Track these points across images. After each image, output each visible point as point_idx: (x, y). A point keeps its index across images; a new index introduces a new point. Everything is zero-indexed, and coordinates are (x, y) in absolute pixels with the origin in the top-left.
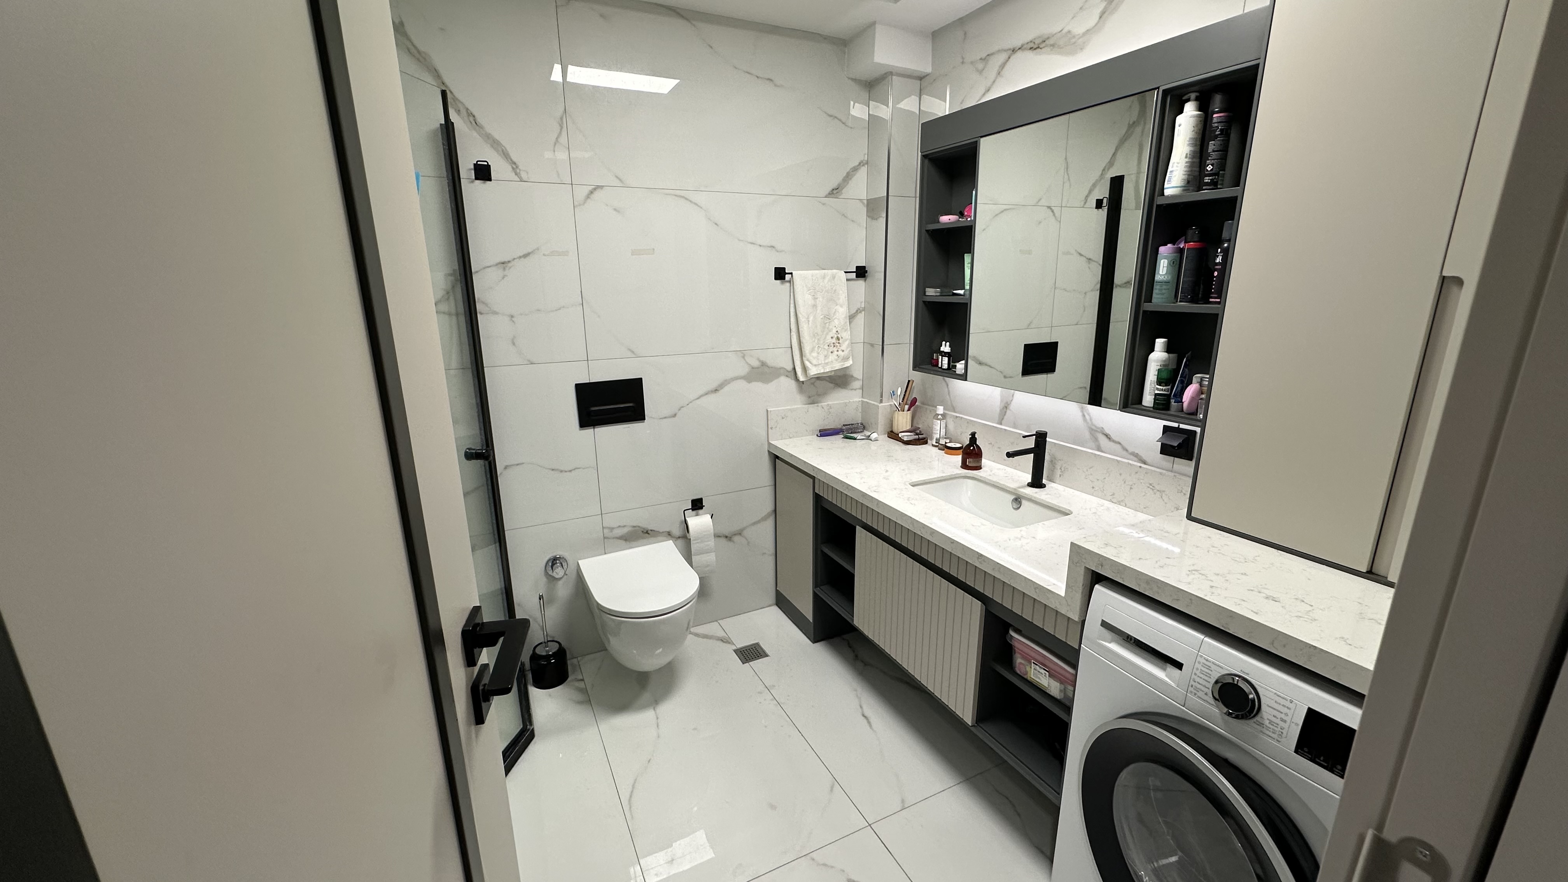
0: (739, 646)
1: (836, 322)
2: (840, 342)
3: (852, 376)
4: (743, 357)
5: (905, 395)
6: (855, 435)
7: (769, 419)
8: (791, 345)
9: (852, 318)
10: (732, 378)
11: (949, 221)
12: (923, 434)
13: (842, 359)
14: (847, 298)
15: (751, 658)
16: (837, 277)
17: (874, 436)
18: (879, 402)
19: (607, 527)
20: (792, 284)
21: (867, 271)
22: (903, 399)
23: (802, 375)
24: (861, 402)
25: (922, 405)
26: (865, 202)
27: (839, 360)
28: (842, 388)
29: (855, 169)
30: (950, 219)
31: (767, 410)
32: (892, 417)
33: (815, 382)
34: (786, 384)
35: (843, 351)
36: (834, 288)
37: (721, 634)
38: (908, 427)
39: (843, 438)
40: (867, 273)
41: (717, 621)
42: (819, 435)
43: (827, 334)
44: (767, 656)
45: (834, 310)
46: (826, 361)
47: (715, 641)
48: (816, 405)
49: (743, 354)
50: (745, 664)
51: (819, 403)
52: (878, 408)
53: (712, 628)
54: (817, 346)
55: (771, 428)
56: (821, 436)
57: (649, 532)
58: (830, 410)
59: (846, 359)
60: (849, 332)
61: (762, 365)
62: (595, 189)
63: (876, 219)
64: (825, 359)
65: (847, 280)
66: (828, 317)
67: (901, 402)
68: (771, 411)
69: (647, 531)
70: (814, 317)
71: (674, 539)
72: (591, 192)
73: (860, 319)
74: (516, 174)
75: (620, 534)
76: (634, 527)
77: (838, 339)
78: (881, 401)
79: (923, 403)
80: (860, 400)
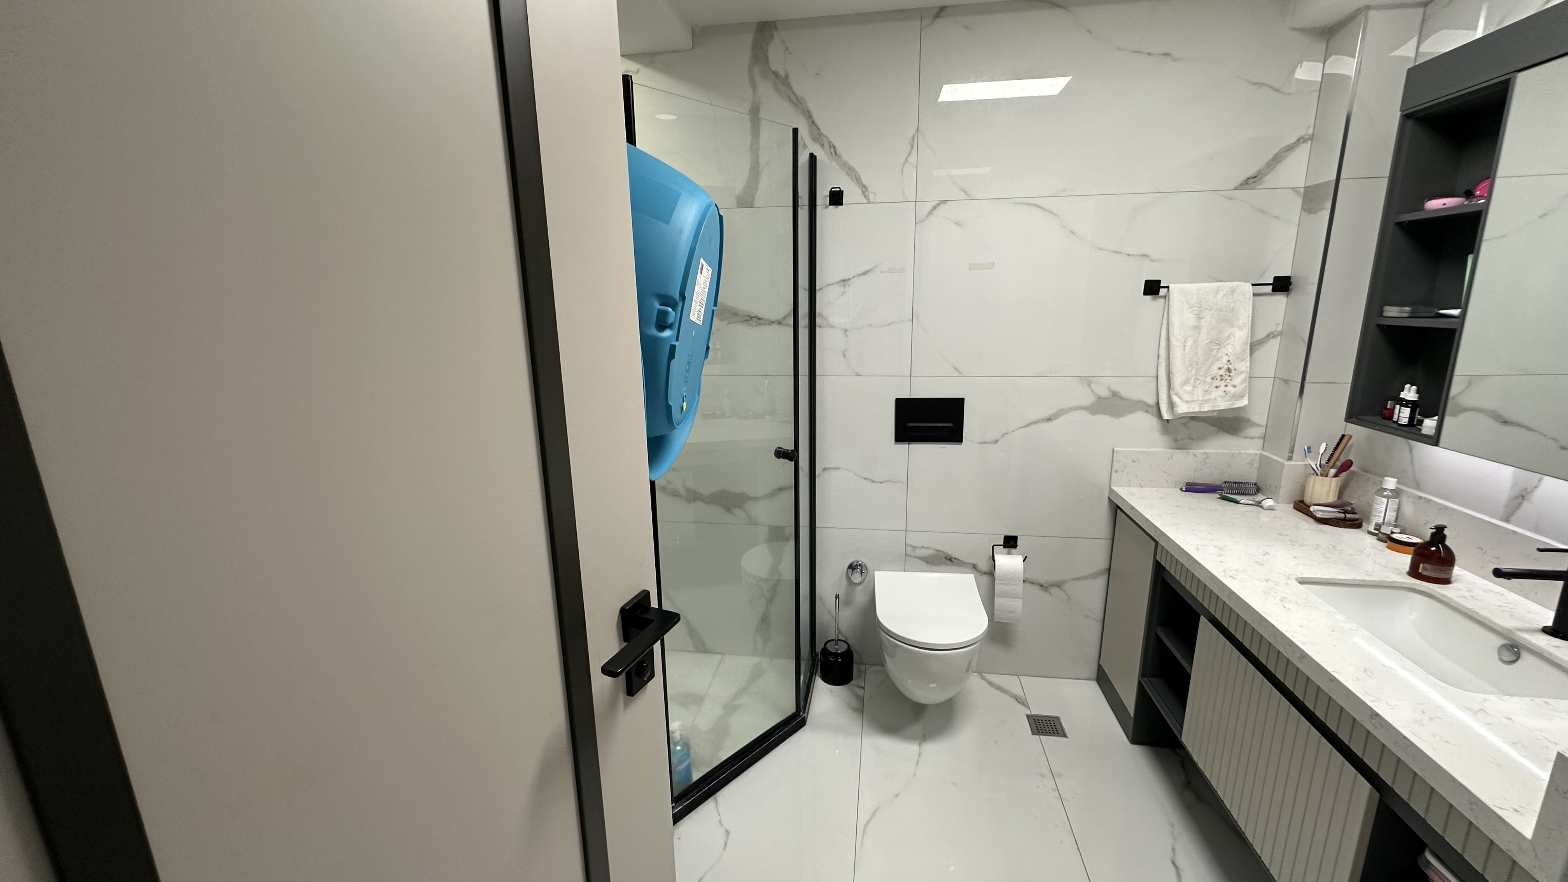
0: (1036, 711)
1: (1230, 349)
2: (1231, 374)
3: (1249, 420)
4: (1089, 385)
5: (1332, 455)
6: (1237, 497)
7: (1114, 460)
8: (1157, 375)
9: (1254, 346)
10: (1070, 408)
11: (1444, 206)
12: (1355, 513)
13: (1232, 398)
14: (1250, 319)
15: (1044, 731)
16: (1238, 291)
17: (1268, 503)
18: (1287, 457)
19: (911, 546)
20: (1167, 301)
21: (1291, 282)
22: (1329, 460)
23: (1166, 412)
24: (1258, 456)
25: (1362, 472)
26: (1302, 190)
27: (1227, 398)
28: (1230, 434)
29: (1290, 148)
30: (1444, 204)
31: (1113, 450)
32: (1305, 482)
33: (1187, 423)
34: (1146, 422)
35: (1235, 386)
36: (1232, 305)
37: (1018, 692)
38: (1332, 499)
39: (1219, 498)
40: (1291, 285)
41: (1018, 676)
42: (1184, 489)
43: (1212, 364)
44: (1065, 736)
45: (1228, 334)
46: (1206, 398)
47: (1008, 698)
48: (1185, 451)
49: (1087, 381)
50: (1035, 736)
51: (1191, 449)
52: (1283, 467)
53: (1011, 682)
54: (1194, 378)
55: (1116, 472)
56: (1187, 490)
57: (953, 560)
58: (1207, 460)
59: (1241, 397)
60: (1248, 363)
61: (1113, 396)
62: (938, 204)
63: (1316, 212)
64: (1203, 396)
65: (1254, 295)
66: (1217, 342)
67: (1323, 462)
68: (1117, 451)
69: (951, 558)
70: (1194, 342)
71: (978, 574)
72: (935, 208)
73: (1274, 346)
74: (865, 197)
75: (923, 555)
76: (938, 551)
77: (1229, 370)
78: (1290, 459)
79: (1365, 470)
80: (1258, 452)
